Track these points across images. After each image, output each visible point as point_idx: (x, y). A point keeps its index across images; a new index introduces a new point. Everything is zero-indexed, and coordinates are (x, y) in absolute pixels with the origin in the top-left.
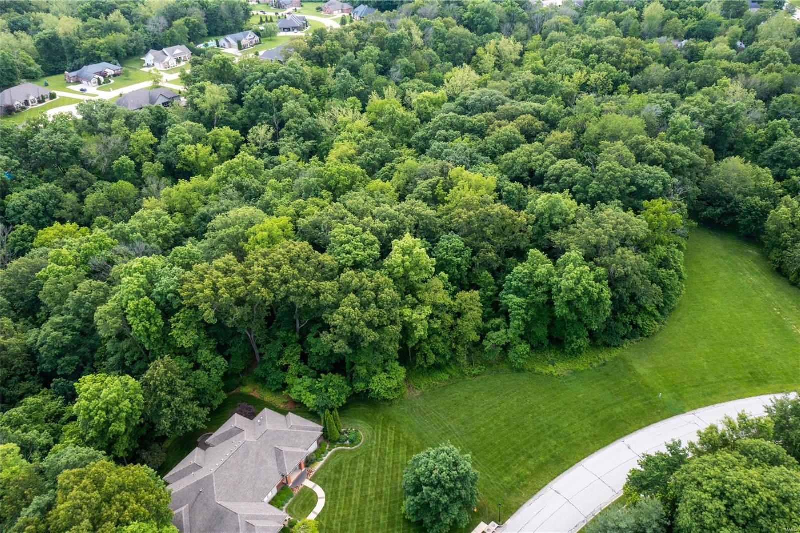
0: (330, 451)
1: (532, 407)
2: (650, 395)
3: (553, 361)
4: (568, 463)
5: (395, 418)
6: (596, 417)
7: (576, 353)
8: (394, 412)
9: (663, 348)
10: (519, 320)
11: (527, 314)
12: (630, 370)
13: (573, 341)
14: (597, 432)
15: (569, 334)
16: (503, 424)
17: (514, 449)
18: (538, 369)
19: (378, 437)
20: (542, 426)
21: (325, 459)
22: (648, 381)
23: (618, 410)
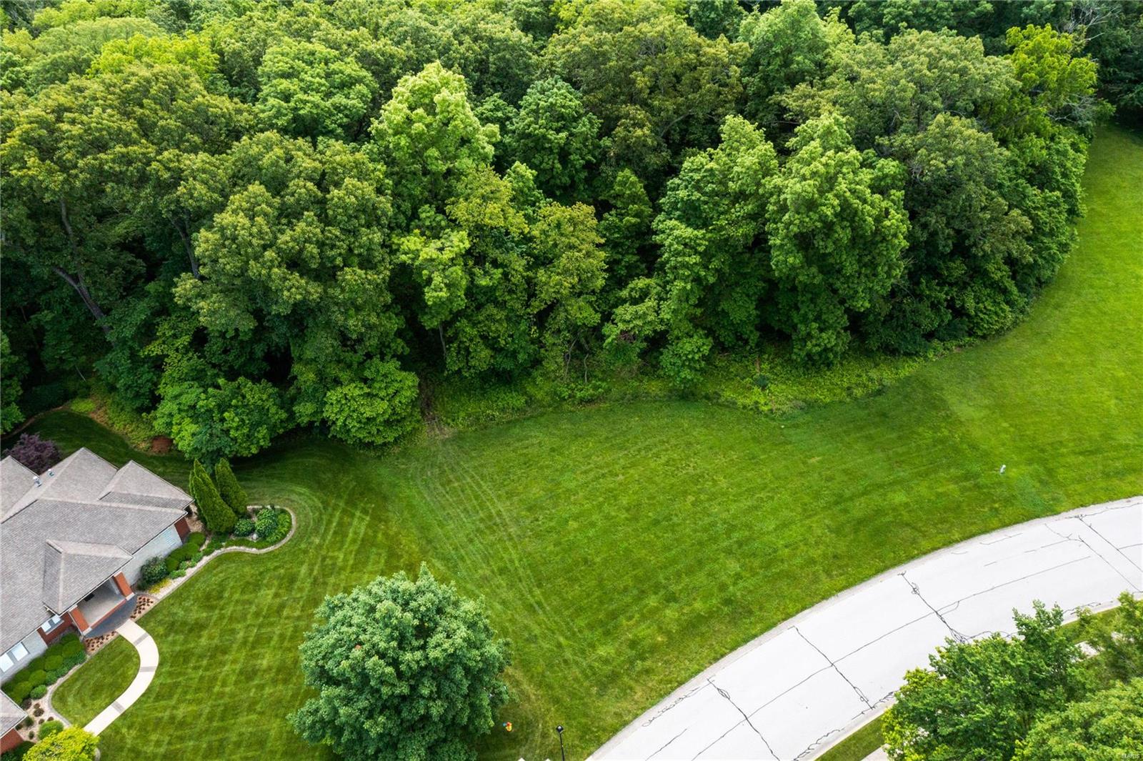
0: (207, 553)
1: (696, 479)
2: (976, 468)
3: (764, 378)
4: (761, 620)
5: (380, 484)
6: (845, 511)
7: (818, 363)
8: (382, 473)
9: (1016, 362)
10: (685, 279)
11: (706, 267)
12: (935, 407)
13: (809, 336)
14: (842, 547)
15: (805, 320)
16: (624, 515)
17: (636, 578)
18: (728, 394)
19: (326, 530)
20: (713, 524)
21: (190, 572)
22: (977, 433)
23: (899, 497)
